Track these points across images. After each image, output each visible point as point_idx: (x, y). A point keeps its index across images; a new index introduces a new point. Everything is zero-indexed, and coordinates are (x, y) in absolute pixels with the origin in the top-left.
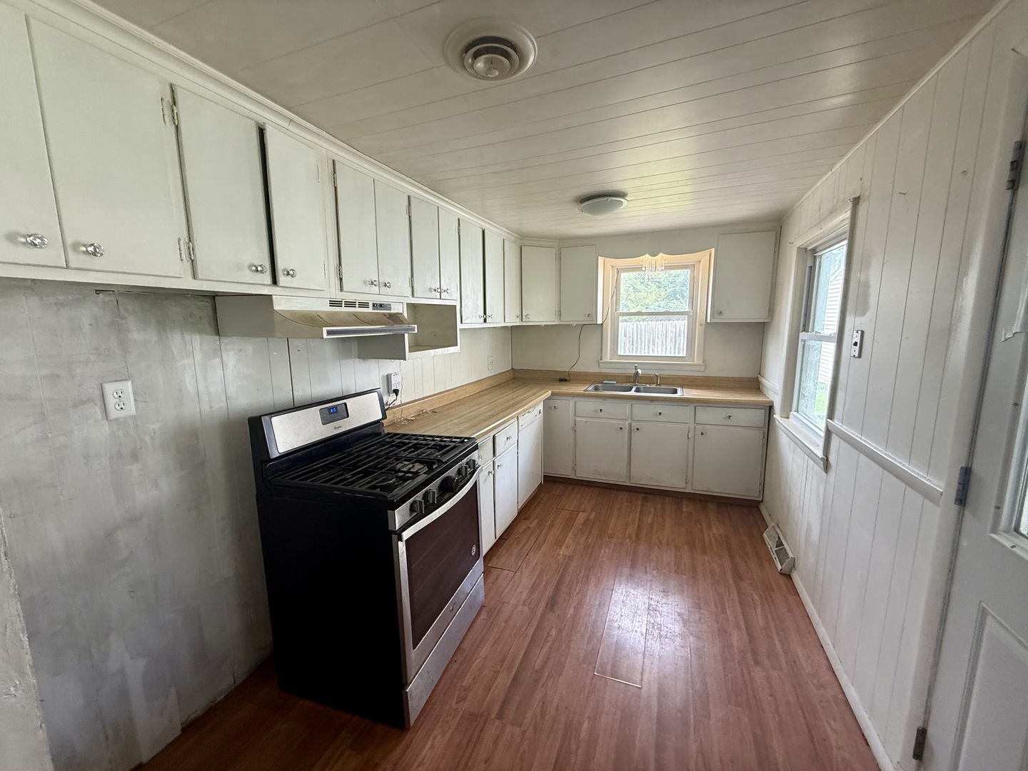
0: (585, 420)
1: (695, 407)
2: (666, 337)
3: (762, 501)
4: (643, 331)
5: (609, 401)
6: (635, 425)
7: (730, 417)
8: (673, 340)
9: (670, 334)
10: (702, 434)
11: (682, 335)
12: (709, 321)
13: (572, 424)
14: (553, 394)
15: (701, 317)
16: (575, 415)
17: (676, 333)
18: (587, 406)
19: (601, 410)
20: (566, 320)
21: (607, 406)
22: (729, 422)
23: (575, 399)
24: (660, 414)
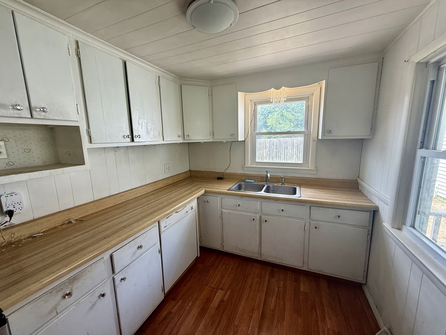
0: (228, 211)
1: (310, 207)
2: (293, 145)
3: (366, 284)
4: (282, 143)
5: (244, 198)
6: (264, 218)
7: (339, 216)
8: (297, 147)
9: (295, 144)
10: (316, 228)
11: (301, 144)
12: (320, 138)
13: (219, 213)
14: (206, 192)
15: (313, 135)
16: (222, 208)
17: (298, 144)
18: (230, 202)
19: (239, 205)
20: (218, 138)
21: (244, 203)
22: (338, 220)
23: (221, 196)
24: (283, 210)
